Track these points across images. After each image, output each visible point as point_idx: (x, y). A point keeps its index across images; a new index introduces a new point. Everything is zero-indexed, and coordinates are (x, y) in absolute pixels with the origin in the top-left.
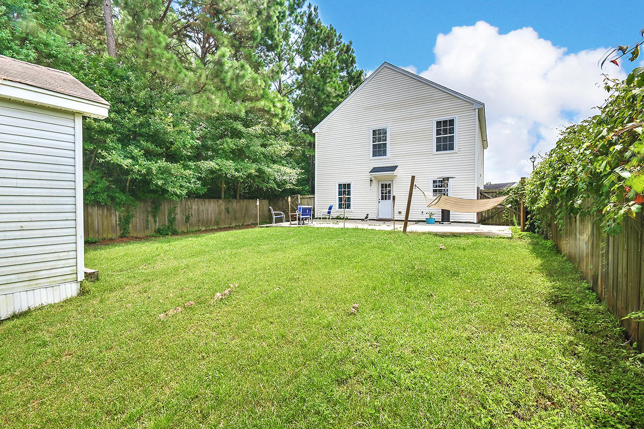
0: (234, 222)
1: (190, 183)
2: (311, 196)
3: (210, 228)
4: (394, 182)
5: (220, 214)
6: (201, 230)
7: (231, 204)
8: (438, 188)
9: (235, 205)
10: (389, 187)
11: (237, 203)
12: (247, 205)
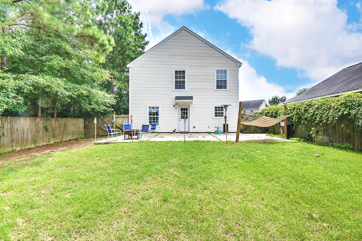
0: (53, 140)
1: (8, 98)
2: (125, 116)
3: (27, 147)
4: (190, 107)
5: (37, 132)
6: (15, 150)
7: (49, 122)
8: (218, 112)
9: (54, 123)
10: (187, 110)
11: (55, 121)
12: (65, 123)
